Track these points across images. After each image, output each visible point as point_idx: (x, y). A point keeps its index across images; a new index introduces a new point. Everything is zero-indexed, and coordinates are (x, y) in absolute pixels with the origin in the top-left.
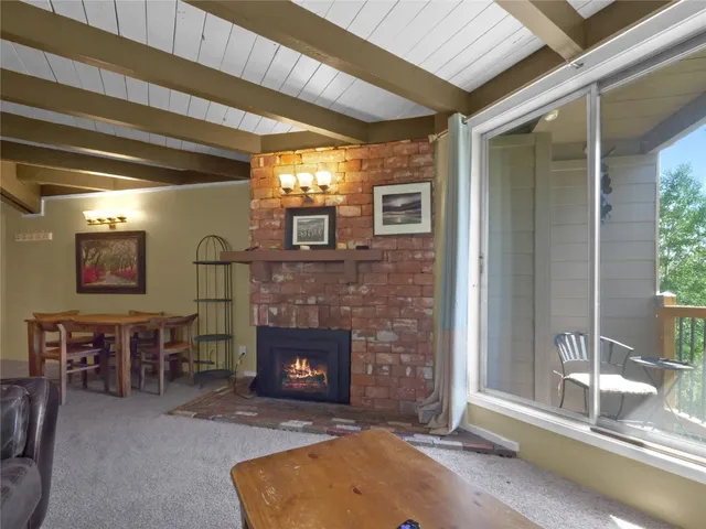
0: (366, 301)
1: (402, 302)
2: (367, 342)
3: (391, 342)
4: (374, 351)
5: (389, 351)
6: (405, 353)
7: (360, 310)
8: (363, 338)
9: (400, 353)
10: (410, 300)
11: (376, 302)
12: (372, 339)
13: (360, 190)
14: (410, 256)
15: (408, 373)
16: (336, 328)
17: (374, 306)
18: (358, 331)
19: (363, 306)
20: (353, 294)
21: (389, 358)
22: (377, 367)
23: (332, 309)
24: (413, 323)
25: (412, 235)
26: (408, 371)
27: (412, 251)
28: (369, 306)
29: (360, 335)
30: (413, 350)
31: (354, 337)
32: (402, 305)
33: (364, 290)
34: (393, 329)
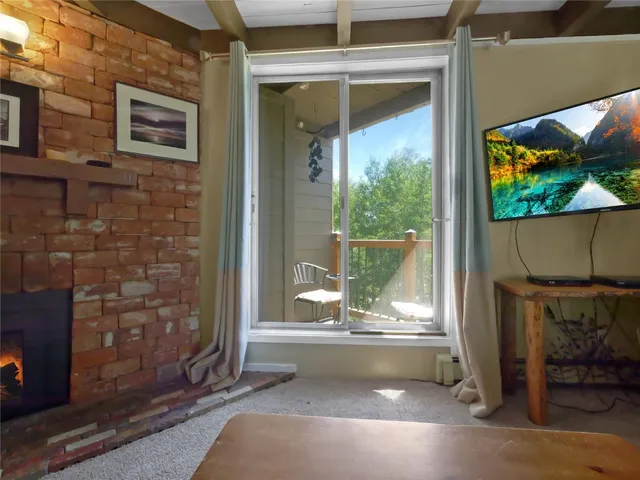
0: (99, 242)
1: (159, 242)
2: (103, 301)
3: (144, 296)
4: (117, 312)
5: (141, 307)
6: (164, 305)
7: (91, 255)
8: (96, 297)
9: (156, 308)
10: (170, 239)
11: (119, 244)
12: (113, 296)
14: (171, 186)
15: (168, 330)
16: (39, 288)
17: (117, 249)
18: (87, 288)
19: (96, 249)
20: (77, 232)
21: (141, 317)
22: (121, 333)
23: (30, 257)
24: (176, 268)
25: (173, 161)
26: (169, 327)
27: (174, 180)
28: (108, 249)
29: (89, 294)
30: (175, 300)
31: (78, 297)
32: (158, 247)
33: (98, 226)
34: (146, 278)
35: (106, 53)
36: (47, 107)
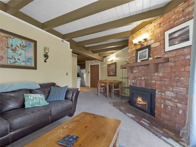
0: (161, 79)
1: (178, 79)
2: (161, 95)
3: (172, 97)
4: (165, 99)
5: (171, 100)
6: (179, 103)
7: (159, 82)
8: (160, 93)
9: (177, 103)
10: (182, 78)
11: (166, 79)
12: (163, 94)
13: (160, 35)
14: (183, 58)
16: (150, 88)
17: (165, 81)
18: (158, 90)
19: (160, 81)
20: (157, 76)
21: (171, 104)
22: (166, 106)
23: (149, 81)
24: (184, 90)
26: (181, 112)
27: (185, 55)
28: (163, 81)
30: (183, 102)
31: (157, 92)
32: (178, 81)
33: (161, 74)
34: (173, 91)
35: (164, 25)
36: (152, 48)
